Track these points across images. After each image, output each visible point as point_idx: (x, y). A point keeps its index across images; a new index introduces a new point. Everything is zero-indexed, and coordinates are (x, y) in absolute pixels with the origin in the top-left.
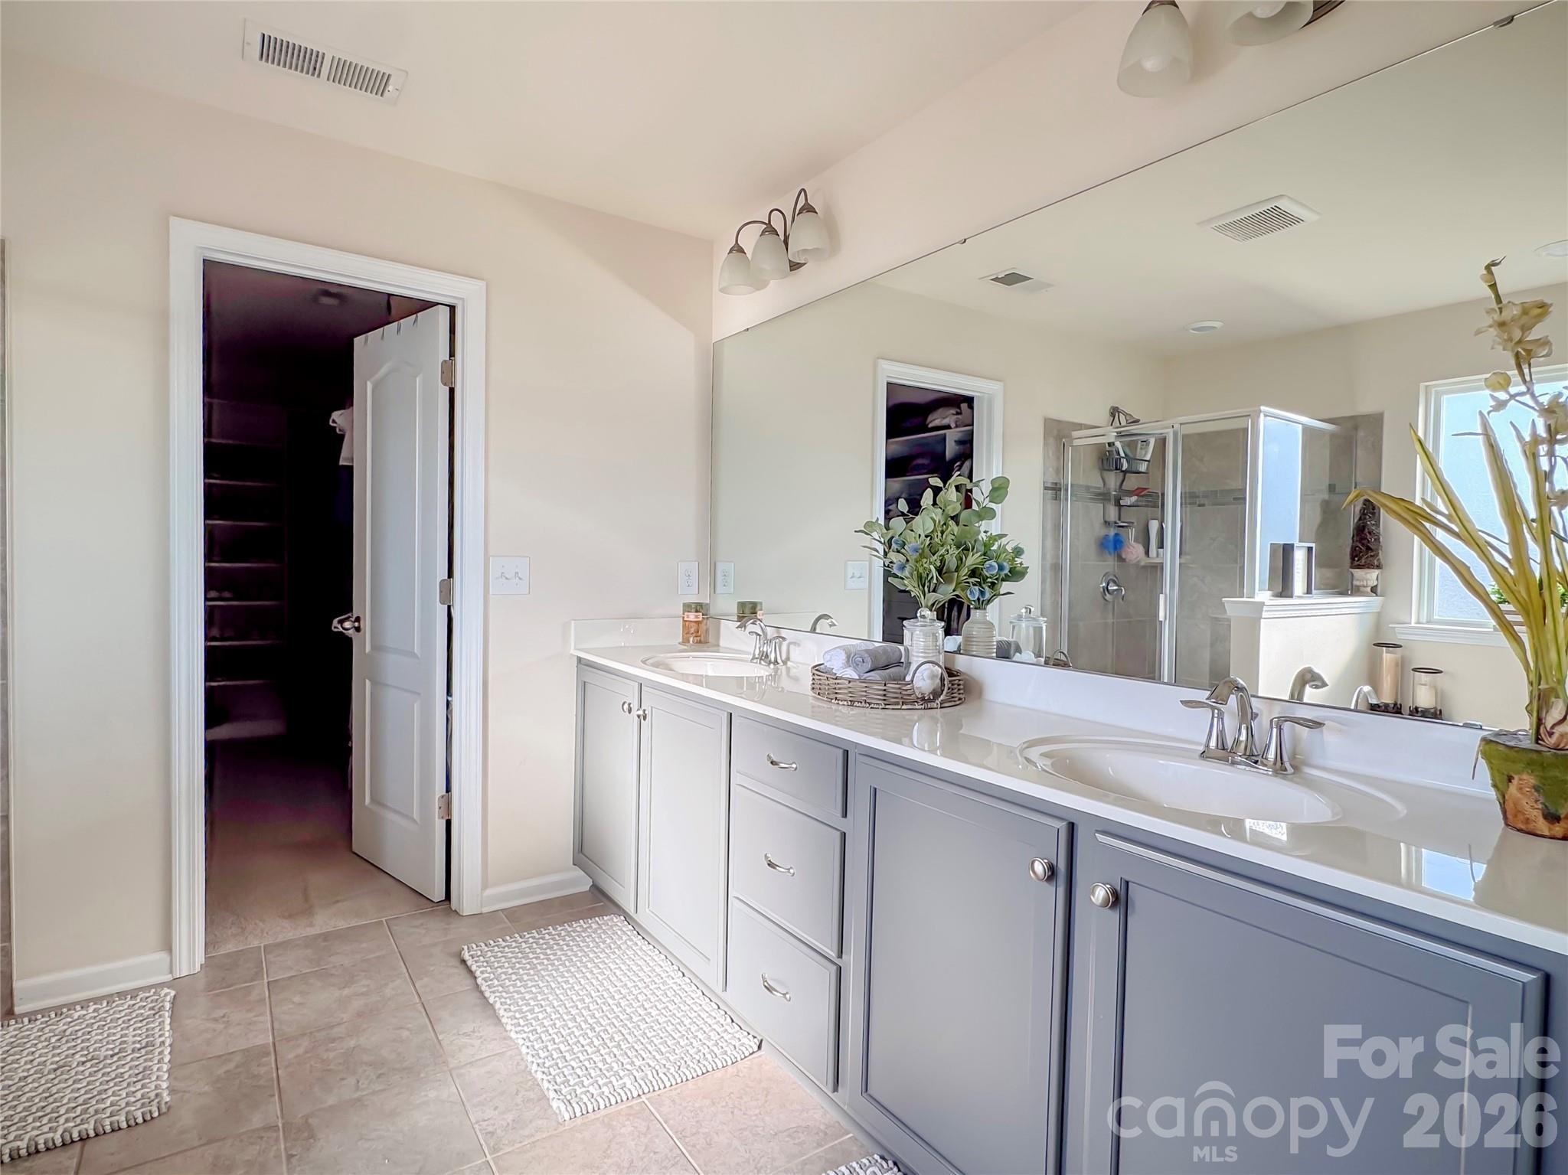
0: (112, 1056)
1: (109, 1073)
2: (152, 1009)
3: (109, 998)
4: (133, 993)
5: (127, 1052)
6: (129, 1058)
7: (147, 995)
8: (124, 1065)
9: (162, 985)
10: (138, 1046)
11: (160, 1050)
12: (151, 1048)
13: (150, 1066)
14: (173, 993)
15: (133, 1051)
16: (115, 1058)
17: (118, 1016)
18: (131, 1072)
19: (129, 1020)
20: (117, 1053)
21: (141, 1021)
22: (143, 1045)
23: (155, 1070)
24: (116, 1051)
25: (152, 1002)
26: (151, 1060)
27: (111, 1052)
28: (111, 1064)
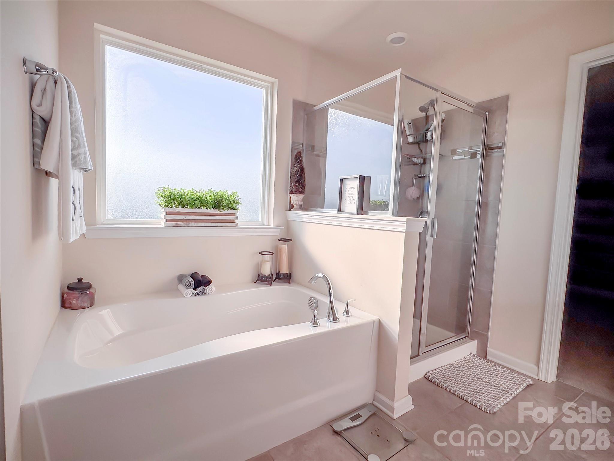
0: (495, 386)
1: (489, 390)
2: (520, 382)
3: (512, 370)
4: (519, 374)
5: (499, 388)
6: (498, 390)
7: (523, 377)
8: (495, 391)
9: (530, 377)
10: (504, 389)
11: (509, 395)
12: (507, 393)
13: (501, 397)
14: (531, 383)
15: (501, 389)
16: (495, 388)
17: (508, 377)
18: (495, 395)
19: (510, 380)
20: (497, 387)
21: (513, 383)
22: (505, 390)
23: (501, 399)
24: (497, 386)
25: (522, 380)
26: (503, 396)
27: (495, 385)
28: (492, 388)
